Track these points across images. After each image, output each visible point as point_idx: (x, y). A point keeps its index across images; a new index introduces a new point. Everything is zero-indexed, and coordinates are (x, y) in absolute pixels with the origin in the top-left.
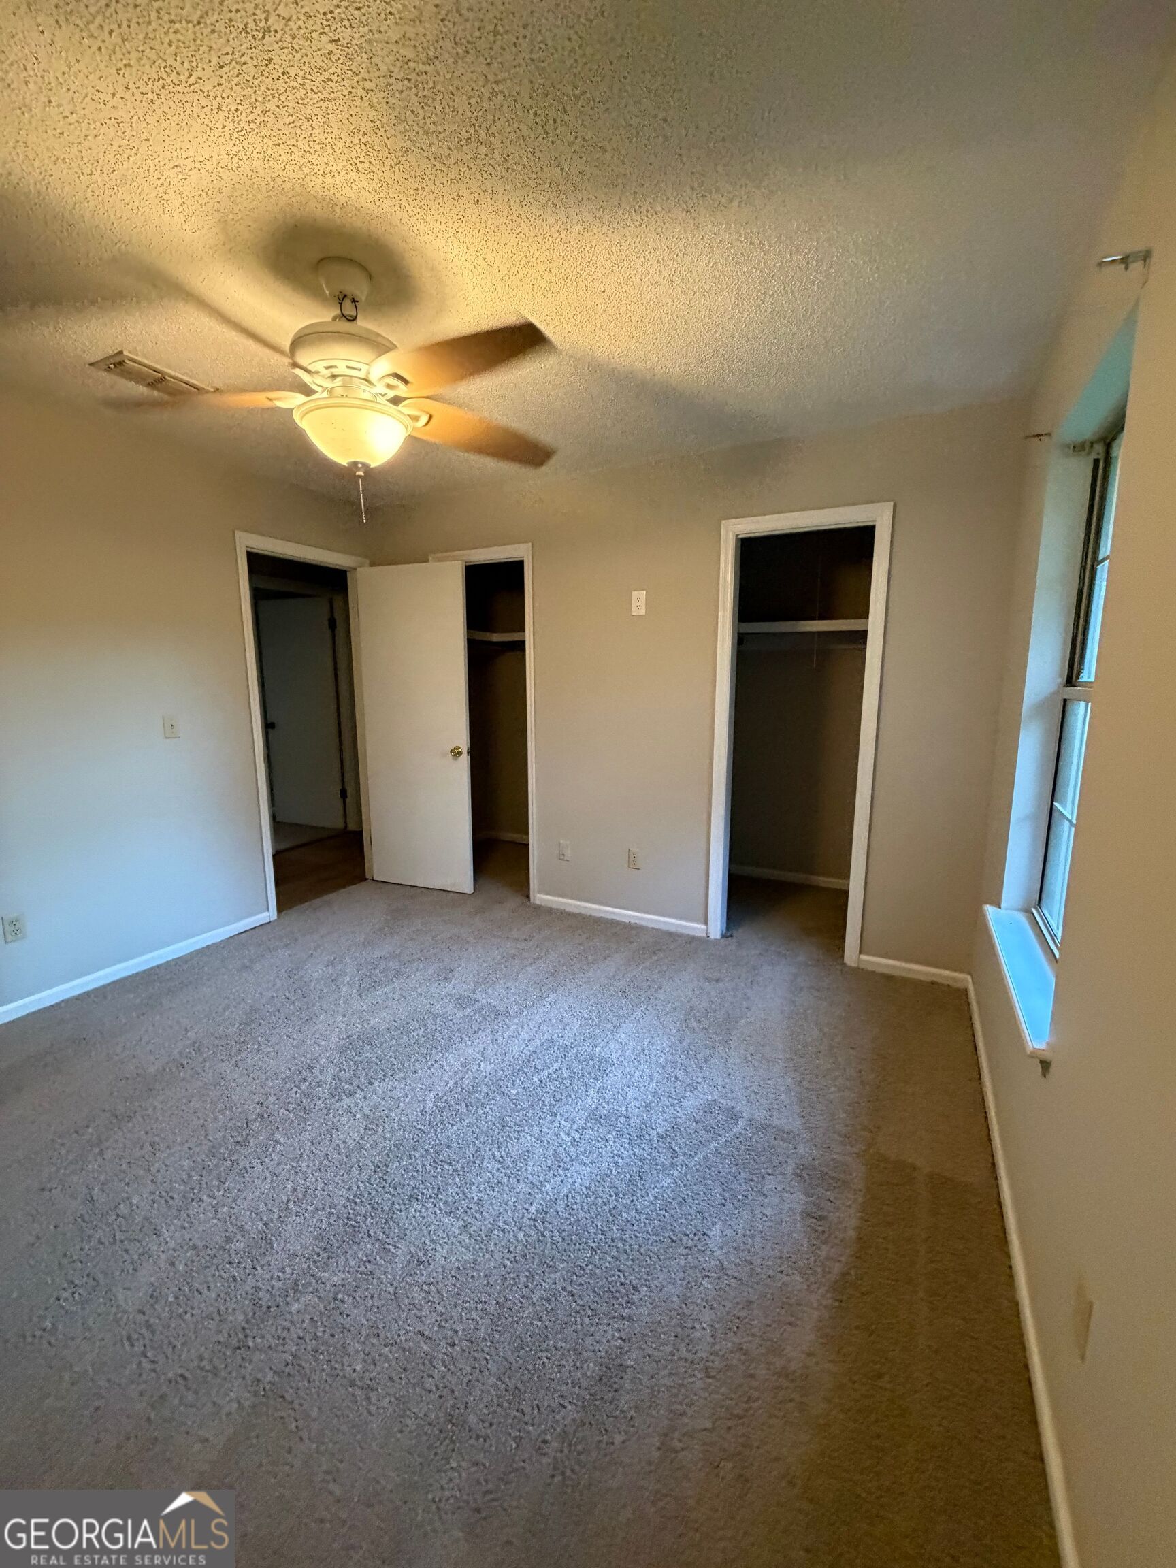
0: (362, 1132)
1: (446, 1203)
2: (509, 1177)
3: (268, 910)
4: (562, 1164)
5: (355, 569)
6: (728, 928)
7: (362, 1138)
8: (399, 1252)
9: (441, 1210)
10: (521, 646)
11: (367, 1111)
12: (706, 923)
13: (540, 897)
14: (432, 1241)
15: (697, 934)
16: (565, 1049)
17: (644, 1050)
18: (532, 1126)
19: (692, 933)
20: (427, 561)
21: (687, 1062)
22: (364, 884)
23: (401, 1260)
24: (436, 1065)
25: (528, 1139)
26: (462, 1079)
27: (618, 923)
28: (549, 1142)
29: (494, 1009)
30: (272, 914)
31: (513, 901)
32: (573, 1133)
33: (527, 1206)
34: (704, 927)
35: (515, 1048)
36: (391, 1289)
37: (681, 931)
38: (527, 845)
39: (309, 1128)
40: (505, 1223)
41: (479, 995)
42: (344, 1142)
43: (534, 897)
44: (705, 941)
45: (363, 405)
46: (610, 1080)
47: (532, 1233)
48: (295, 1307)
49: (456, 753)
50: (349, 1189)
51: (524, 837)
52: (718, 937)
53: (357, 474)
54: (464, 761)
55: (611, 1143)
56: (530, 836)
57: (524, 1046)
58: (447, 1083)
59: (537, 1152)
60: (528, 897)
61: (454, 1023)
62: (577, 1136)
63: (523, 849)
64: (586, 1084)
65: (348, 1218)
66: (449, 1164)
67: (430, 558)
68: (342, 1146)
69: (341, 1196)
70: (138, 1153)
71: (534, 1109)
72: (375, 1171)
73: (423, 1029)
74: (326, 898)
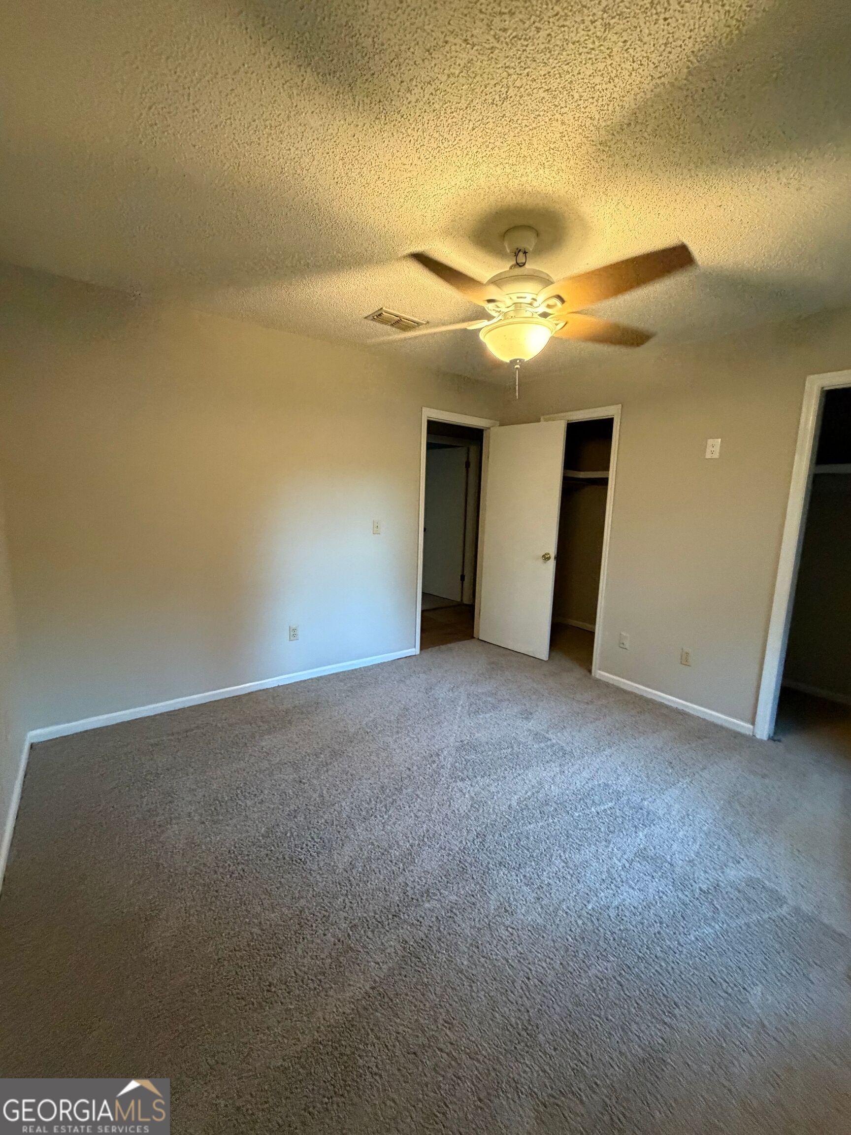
0: (469, 807)
1: (525, 876)
2: (572, 876)
3: (415, 647)
4: (614, 882)
5: (489, 428)
6: (775, 733)
7: (469, 811)
8: (492, 898)
9: (521, 880)
10: (604, 482)
11: (473, 795)
12: (753, 723)
13: (599, 673)
14: (514, 899)
15: (742, 731)
16: (619, 795)
17: (688, 815)
18: (590, 844)
19: (739, 730)
20: (538, 421)
21: (729, 837)
22: (473, 640)
23: (493, 905)
24: (519, 778)
25: (588, 853)
26: (538, 792)
27: (667, 707)
28: (603, 861)
29: (562, 748)
30: (416, 650)
31: (579, 672)
32: (624, 861)
33: (585, 903)
34: (751, 727)
35: (578, 782)
36: (486, 920)
37: (726, 725)
38: (592, 634)
39: (437, 794)
40: (568, 908)
41: (550, 736)
42: (458, 810)
43: (595, 672)
44: (751, 740)
45: (527, 321)
46: (656, 830)
47: (589, 924)
48: (427, 905)
49: (546, 558)
50: (461, 842)
51: (590, 626)
52: (765, 738)
53: (516, 367)
54: (552, 564)
55: (657, 880)
56: (597, 626)
57: (585, 782)
58: (527, 792)
59: (594, 865)
60: (590, 671)
61: (532, 751)
62: (627, 865)
63: (589, 636)
64: (635, 827)
65: (460, 862)
66: (528, 850)
67: (542, 419)
68: (456, 812)
69: (456, 846)
70: (345, 777)
71: (592, 832)
72: (477, 837)
73: (510, 750)
74: (450, 645)
